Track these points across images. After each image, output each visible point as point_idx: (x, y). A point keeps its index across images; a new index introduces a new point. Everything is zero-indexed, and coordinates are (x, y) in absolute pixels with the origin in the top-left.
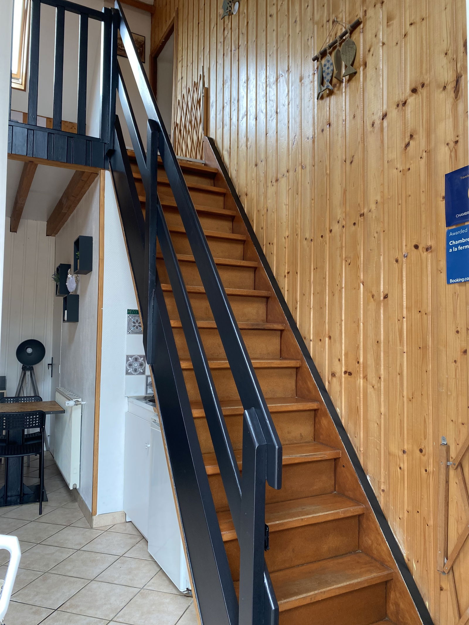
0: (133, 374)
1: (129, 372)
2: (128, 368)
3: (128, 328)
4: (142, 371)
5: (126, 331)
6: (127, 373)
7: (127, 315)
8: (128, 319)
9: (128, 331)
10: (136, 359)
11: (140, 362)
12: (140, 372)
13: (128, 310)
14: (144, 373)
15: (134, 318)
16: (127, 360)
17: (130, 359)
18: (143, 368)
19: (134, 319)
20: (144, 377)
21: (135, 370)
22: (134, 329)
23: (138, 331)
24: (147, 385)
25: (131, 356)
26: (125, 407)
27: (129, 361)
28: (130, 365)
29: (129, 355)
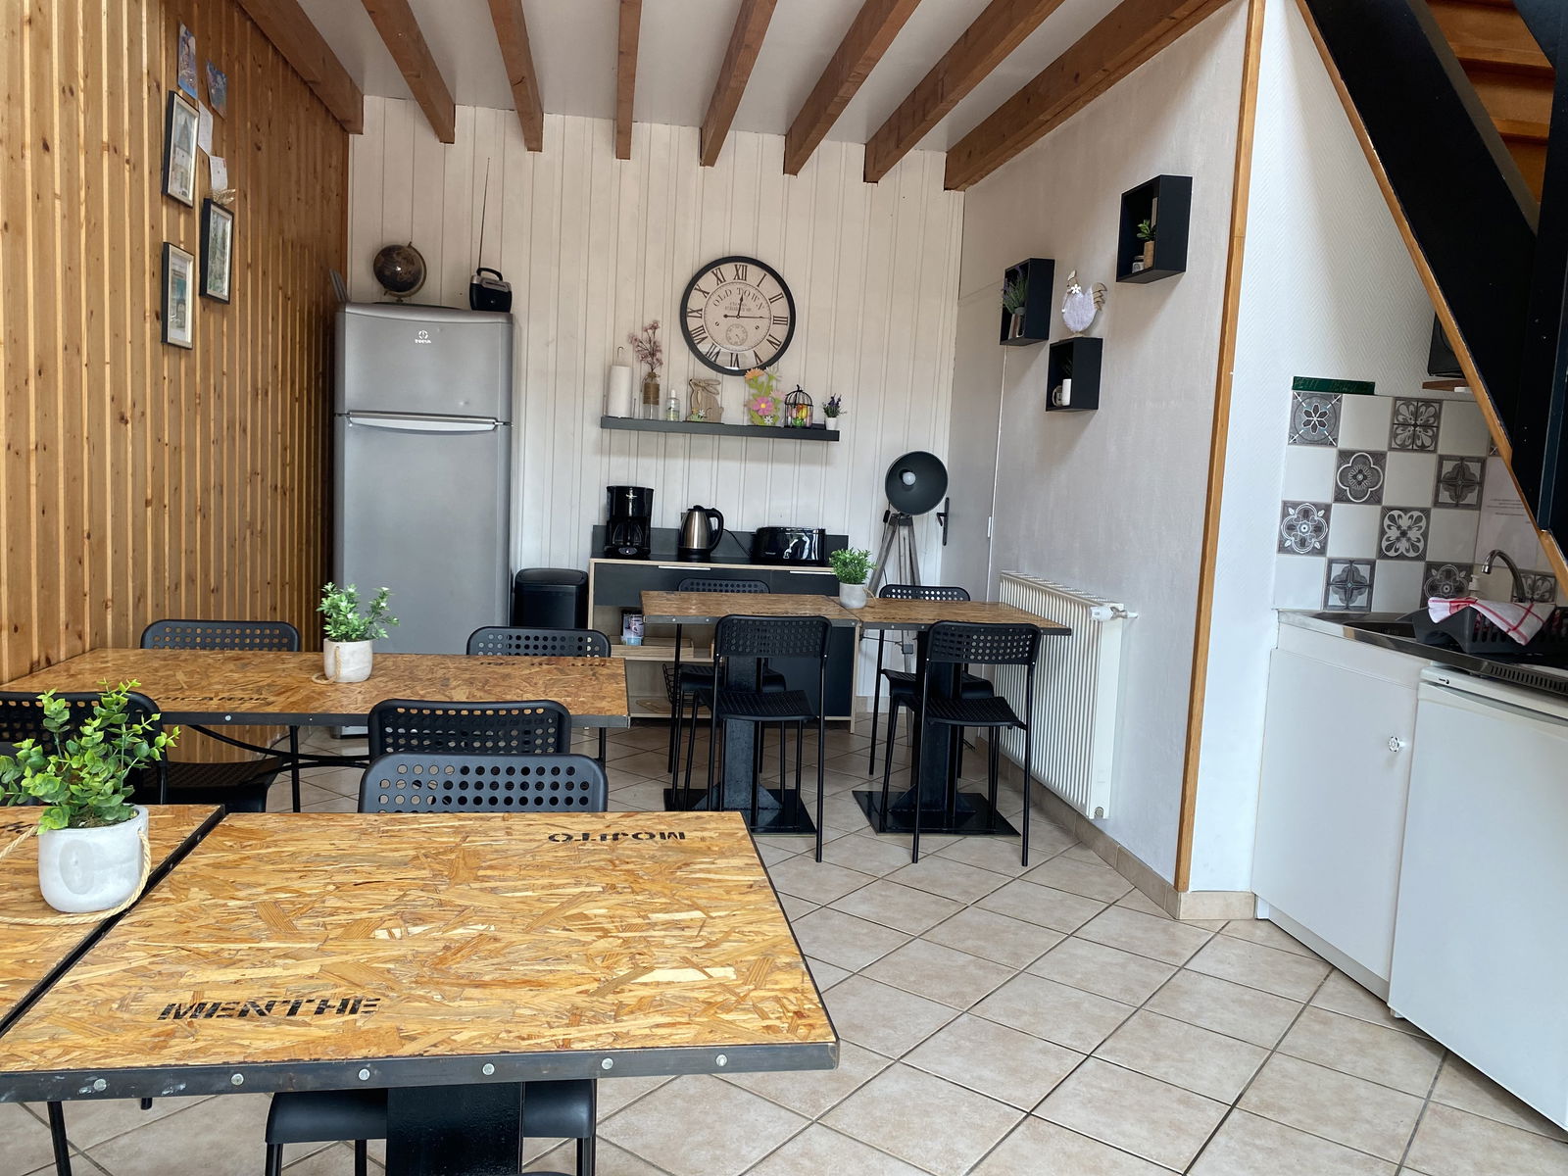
0: (1294, 552)
1: (1286, 545)
2: (1285, 536)
3: (1291, 427)
4: (1318, 546)
5: (1287, 436)
6: (1282, 549)
7: (1291, 393)
8: (1293, 403)
9: (1291, 437)
10: (1306, 514)
11: (1315, 521)
12: (1314, 548)
13: (1295, 378)
14: (1322, 552)
15: (1308, 400)
16: (1285, 514)
17: (1291, 511)
18: (1322, 538)
19: (1309, 404)
20: (1322, 561)
21: (1303, 543)
22: (1307, 432)
23: (1316, 438)
24: (1328, 584)
25: (1295, 505)
26: (1270, 633)
27: (1289, 518)
28: (1291, 528)
29: (1289, 502)
